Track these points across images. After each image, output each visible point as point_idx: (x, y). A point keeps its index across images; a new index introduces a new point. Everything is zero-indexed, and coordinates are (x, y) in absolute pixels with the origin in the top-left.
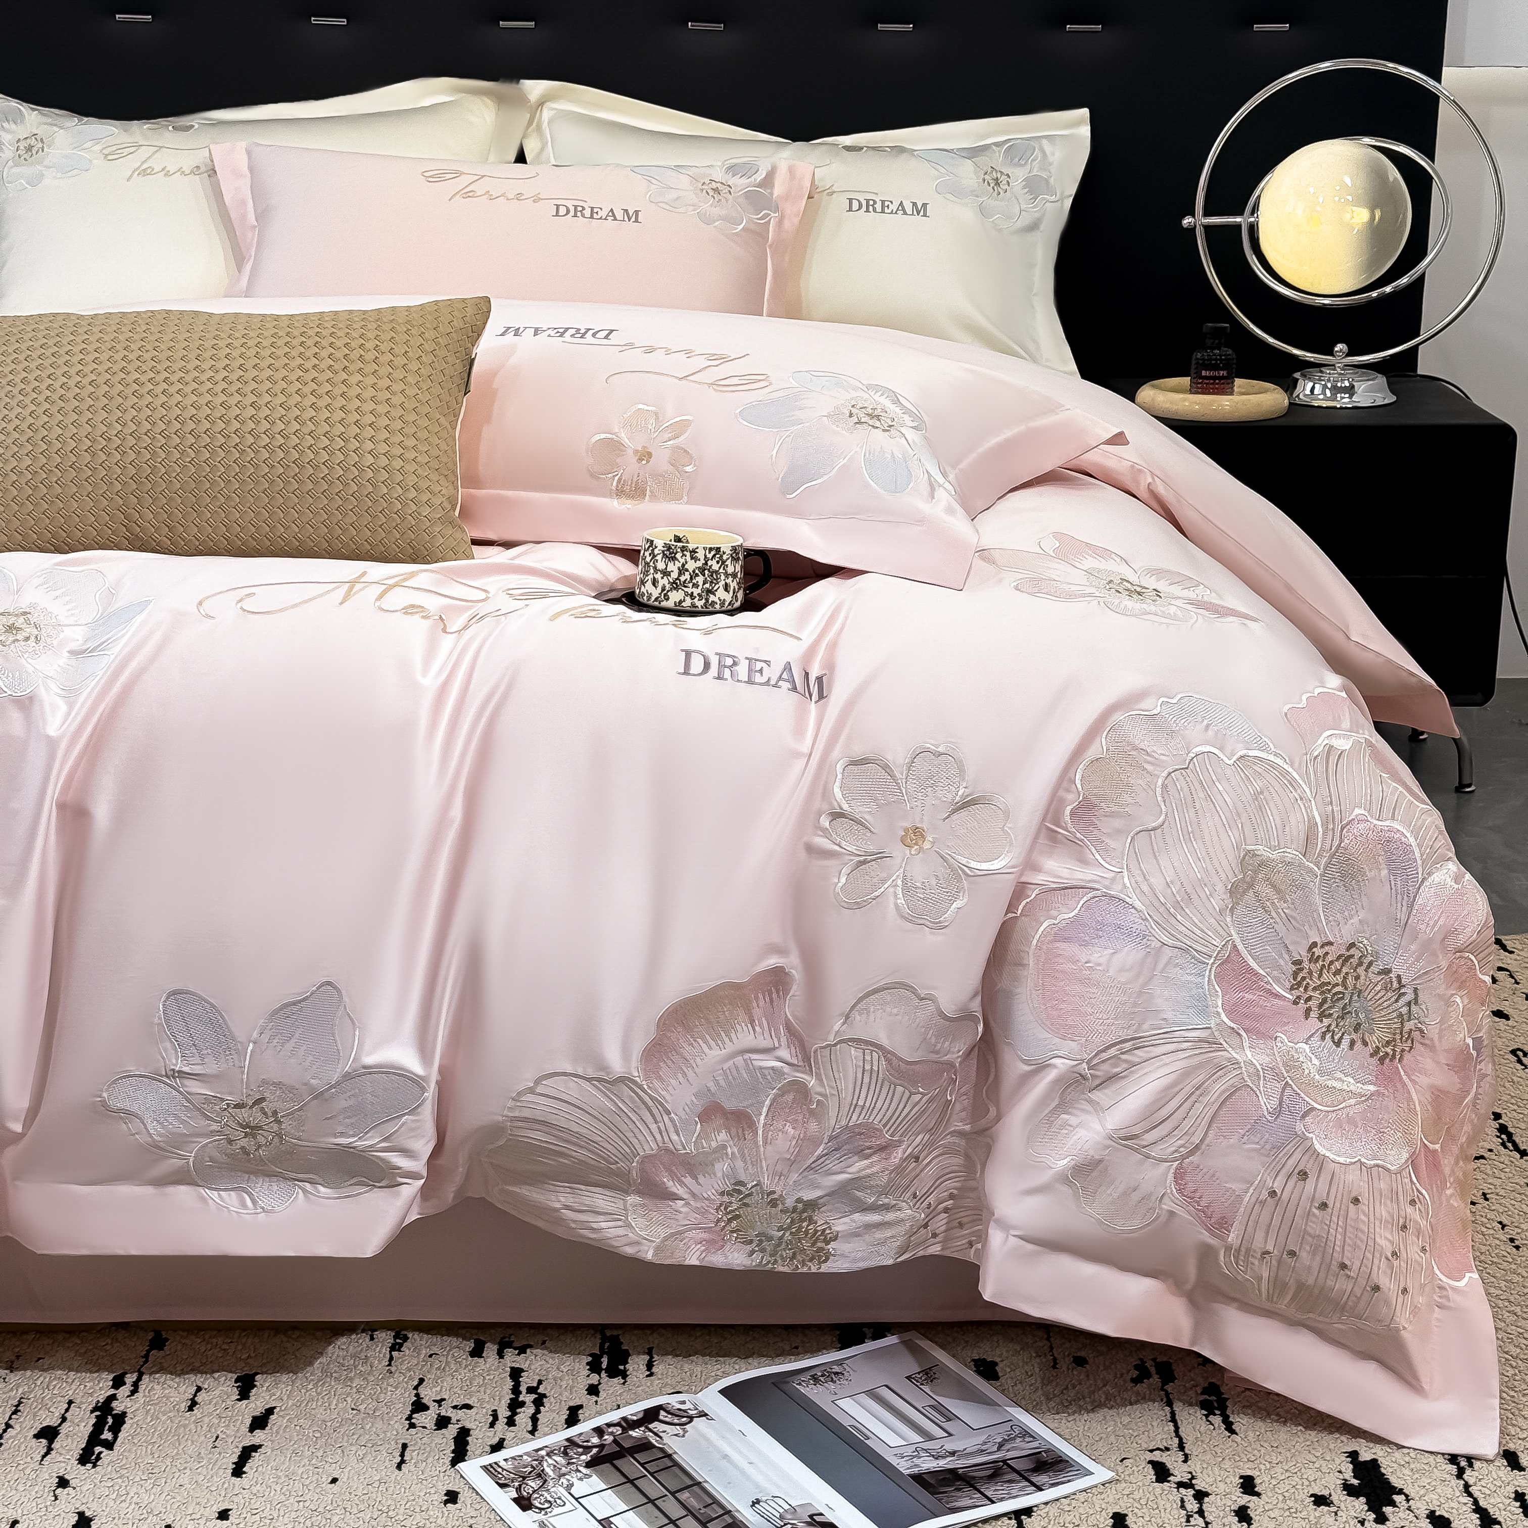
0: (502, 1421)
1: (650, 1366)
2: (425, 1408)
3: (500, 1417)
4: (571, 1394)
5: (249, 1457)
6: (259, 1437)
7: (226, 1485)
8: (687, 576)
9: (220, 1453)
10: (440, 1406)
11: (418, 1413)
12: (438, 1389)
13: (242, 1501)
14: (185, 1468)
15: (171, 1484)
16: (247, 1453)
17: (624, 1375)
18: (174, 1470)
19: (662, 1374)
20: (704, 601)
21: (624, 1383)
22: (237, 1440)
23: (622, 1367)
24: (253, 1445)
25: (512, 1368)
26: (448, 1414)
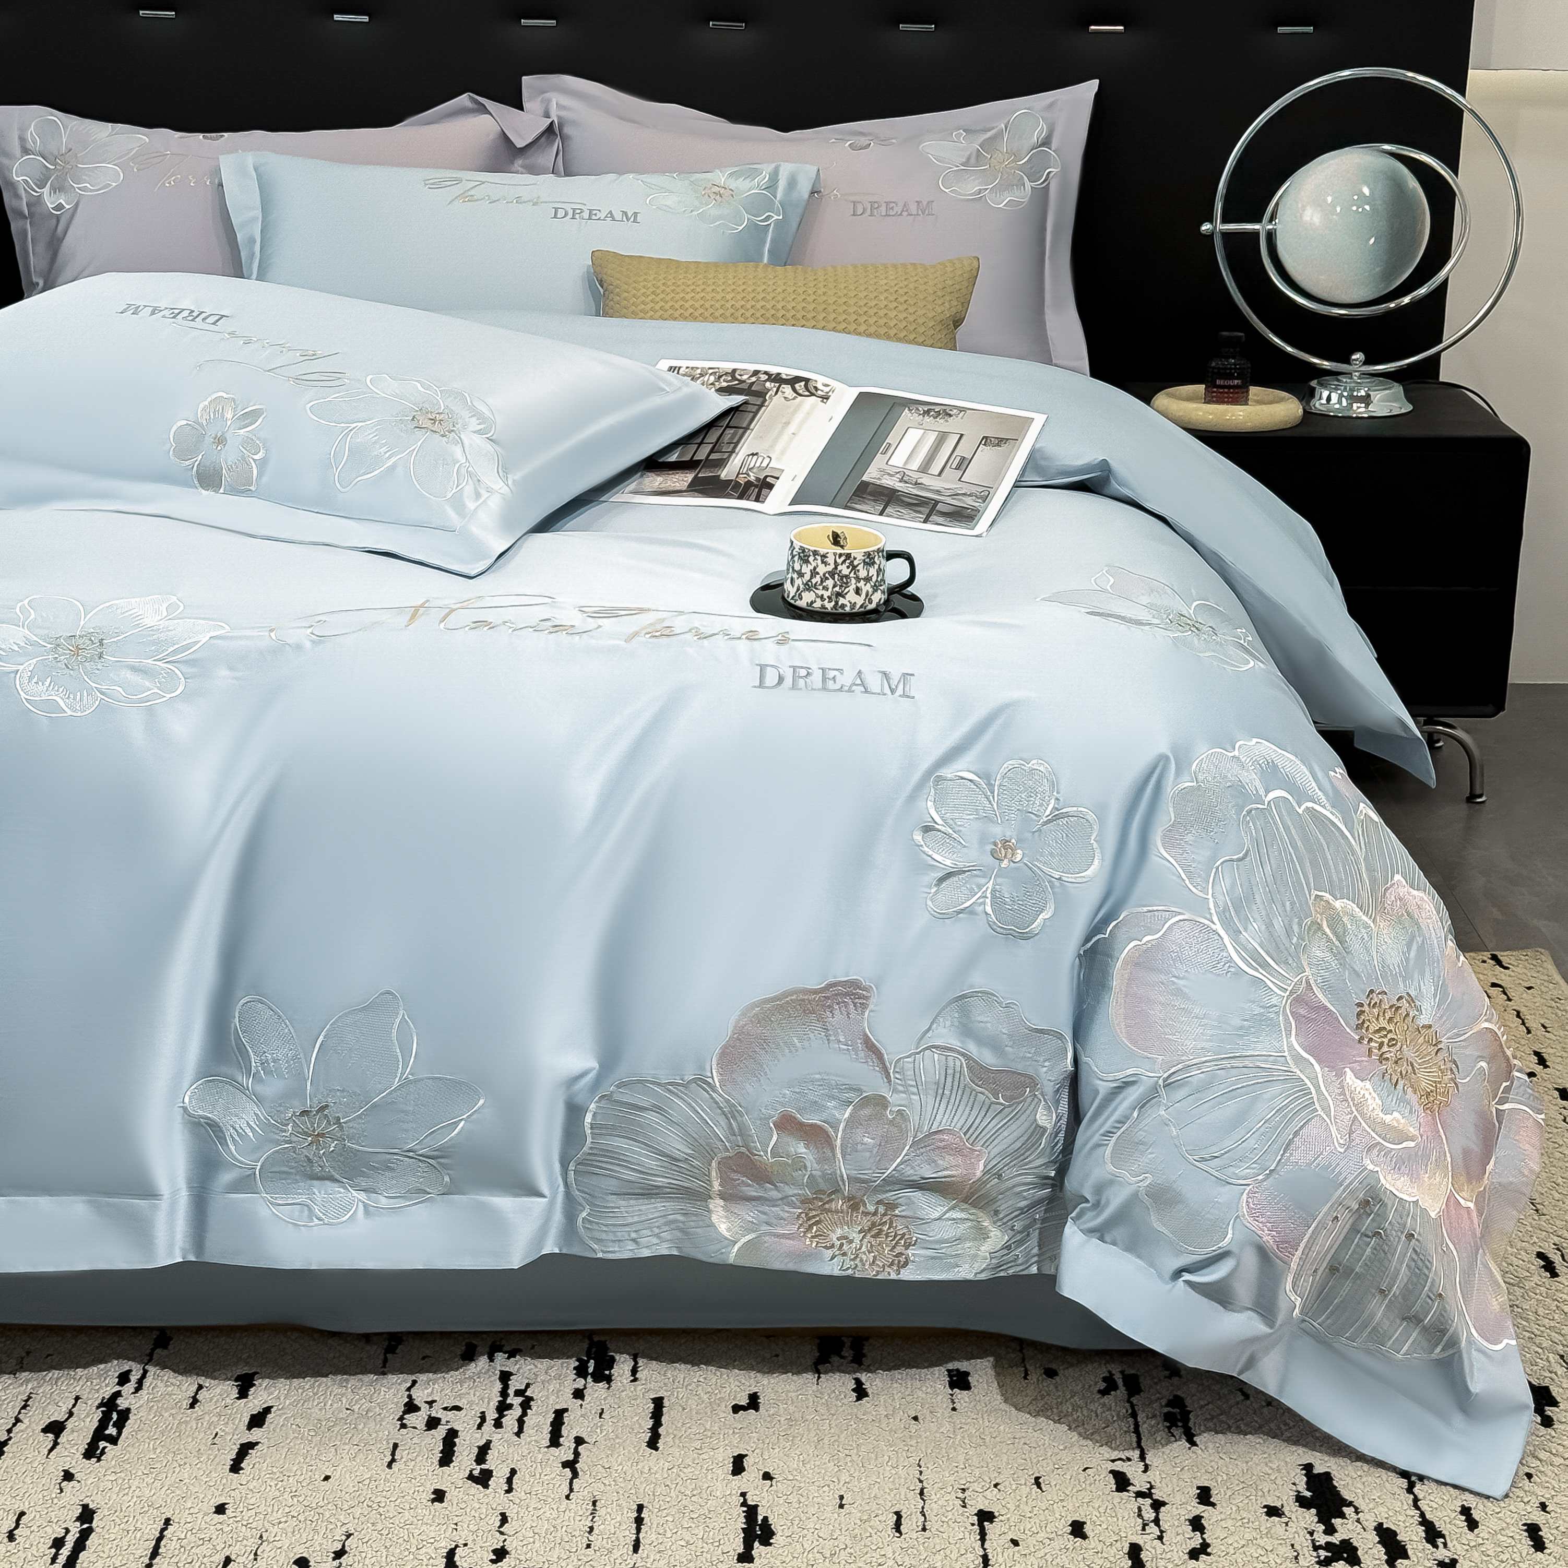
0: (490, 1422)
1: (634, 1371)
2: (416, 1409)
3: (488, 1418)
4: (558, 1397)
5: (247, 1454)
6: (256, 1434)
7: (224, 1481)
8: (817, 579)
9: (219, 1450)
10: (431, 1407)
11: (409, 1413)
12: (430, 1390)
13: (239, 1496)
14: (185, 1464)
15: (172, 1479)
16: (245, 1449)
17: (609, 1379)
18: (175, 1464)
19: (646, 1380)
20: (833, 603)
21: (608, 1388)
22: (235, 1437)
23: (607, 1372)
24: (250, 1443)
25: (502, 1372)
26: (438, 1416)
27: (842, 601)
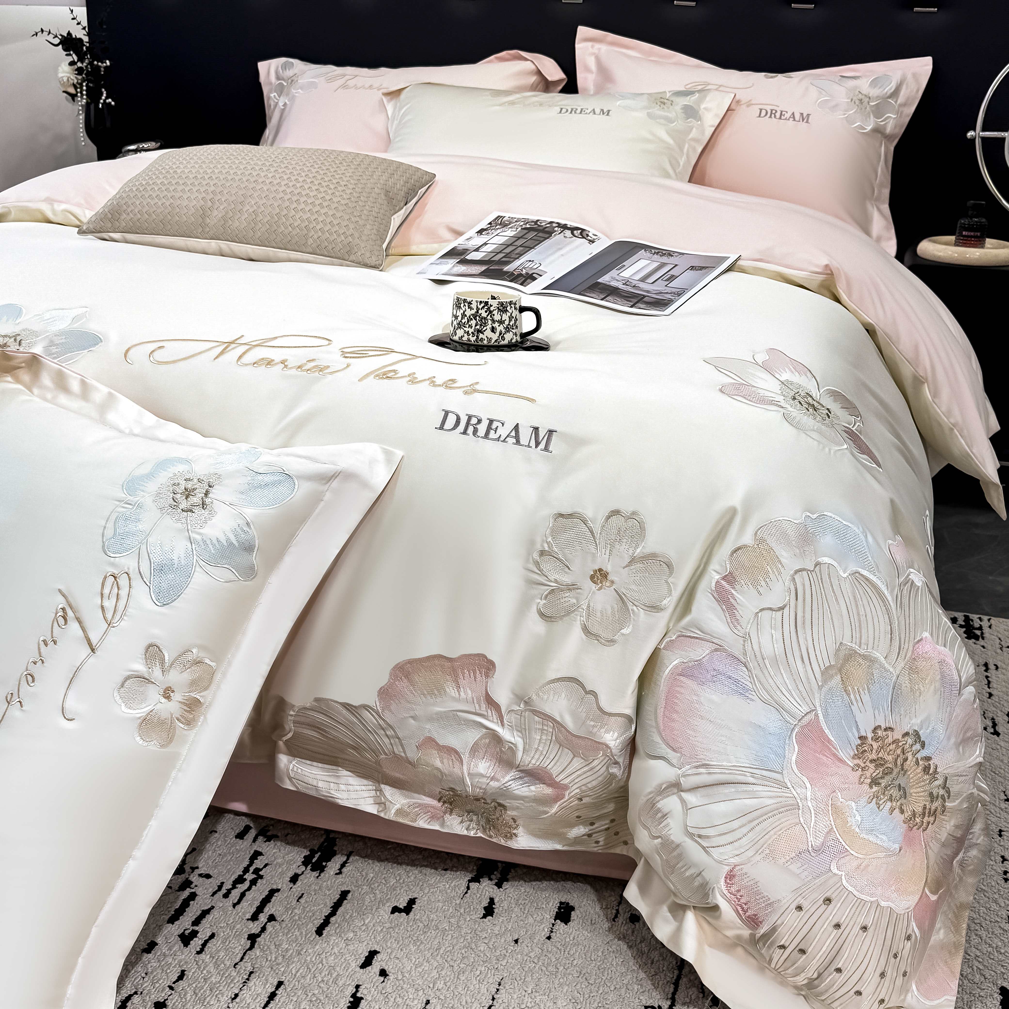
8: (465, 320)
20: (475, 337)
23: (324, 864)
27: (481, 336)
